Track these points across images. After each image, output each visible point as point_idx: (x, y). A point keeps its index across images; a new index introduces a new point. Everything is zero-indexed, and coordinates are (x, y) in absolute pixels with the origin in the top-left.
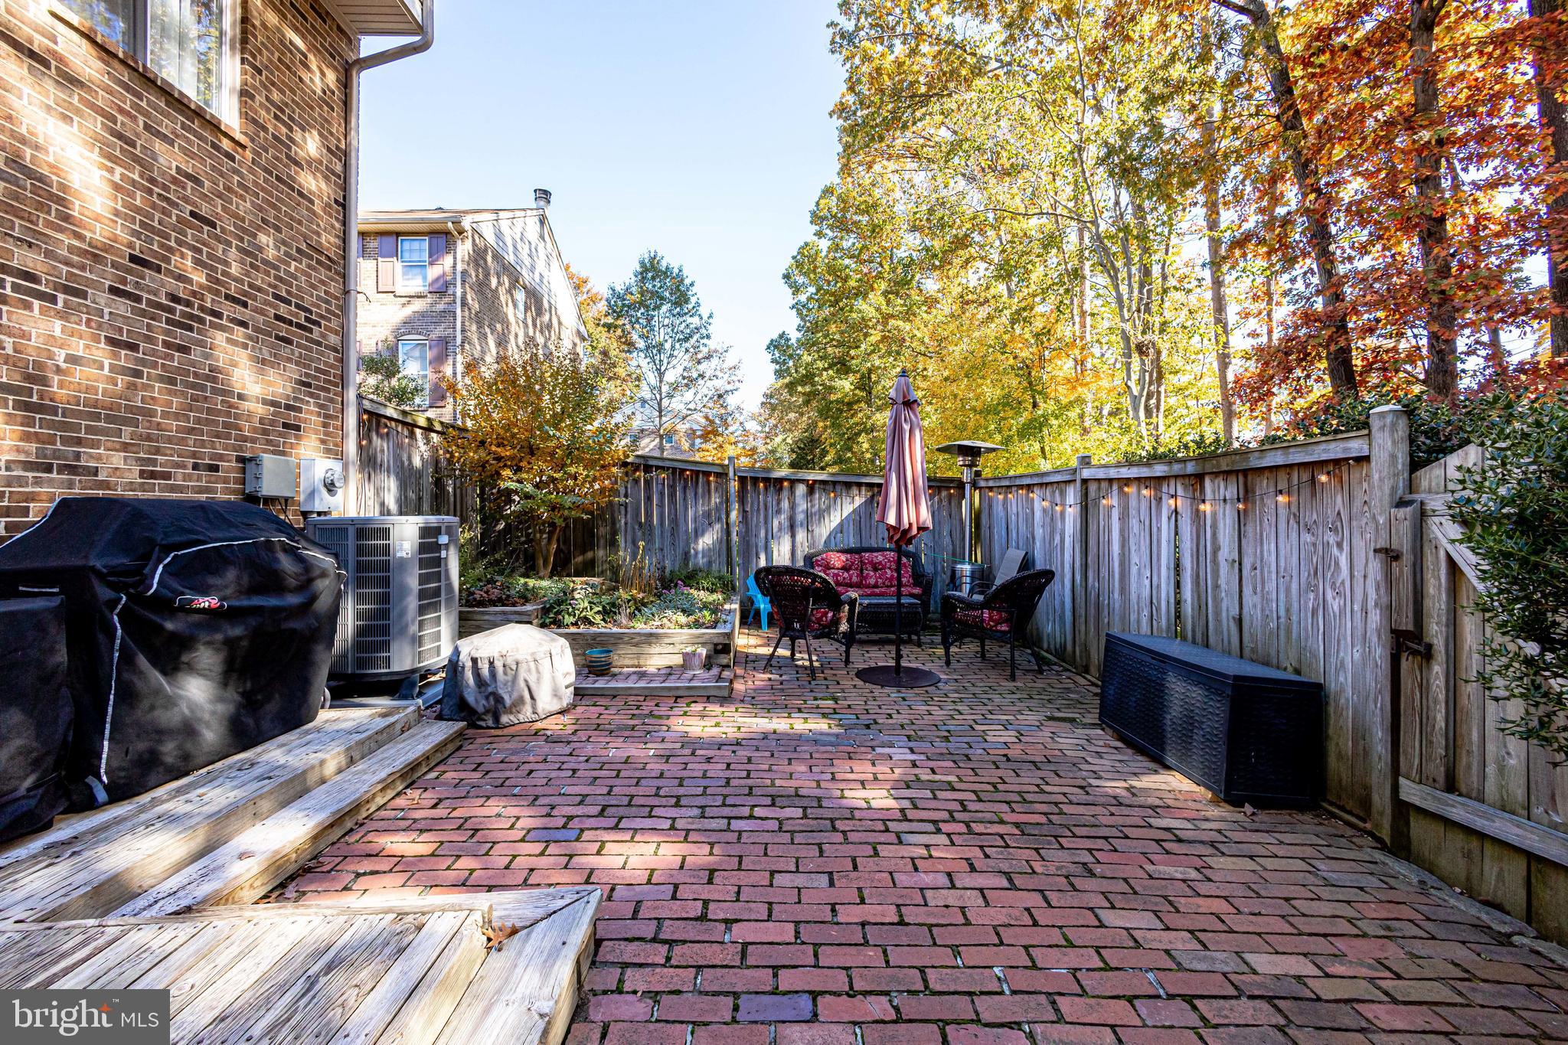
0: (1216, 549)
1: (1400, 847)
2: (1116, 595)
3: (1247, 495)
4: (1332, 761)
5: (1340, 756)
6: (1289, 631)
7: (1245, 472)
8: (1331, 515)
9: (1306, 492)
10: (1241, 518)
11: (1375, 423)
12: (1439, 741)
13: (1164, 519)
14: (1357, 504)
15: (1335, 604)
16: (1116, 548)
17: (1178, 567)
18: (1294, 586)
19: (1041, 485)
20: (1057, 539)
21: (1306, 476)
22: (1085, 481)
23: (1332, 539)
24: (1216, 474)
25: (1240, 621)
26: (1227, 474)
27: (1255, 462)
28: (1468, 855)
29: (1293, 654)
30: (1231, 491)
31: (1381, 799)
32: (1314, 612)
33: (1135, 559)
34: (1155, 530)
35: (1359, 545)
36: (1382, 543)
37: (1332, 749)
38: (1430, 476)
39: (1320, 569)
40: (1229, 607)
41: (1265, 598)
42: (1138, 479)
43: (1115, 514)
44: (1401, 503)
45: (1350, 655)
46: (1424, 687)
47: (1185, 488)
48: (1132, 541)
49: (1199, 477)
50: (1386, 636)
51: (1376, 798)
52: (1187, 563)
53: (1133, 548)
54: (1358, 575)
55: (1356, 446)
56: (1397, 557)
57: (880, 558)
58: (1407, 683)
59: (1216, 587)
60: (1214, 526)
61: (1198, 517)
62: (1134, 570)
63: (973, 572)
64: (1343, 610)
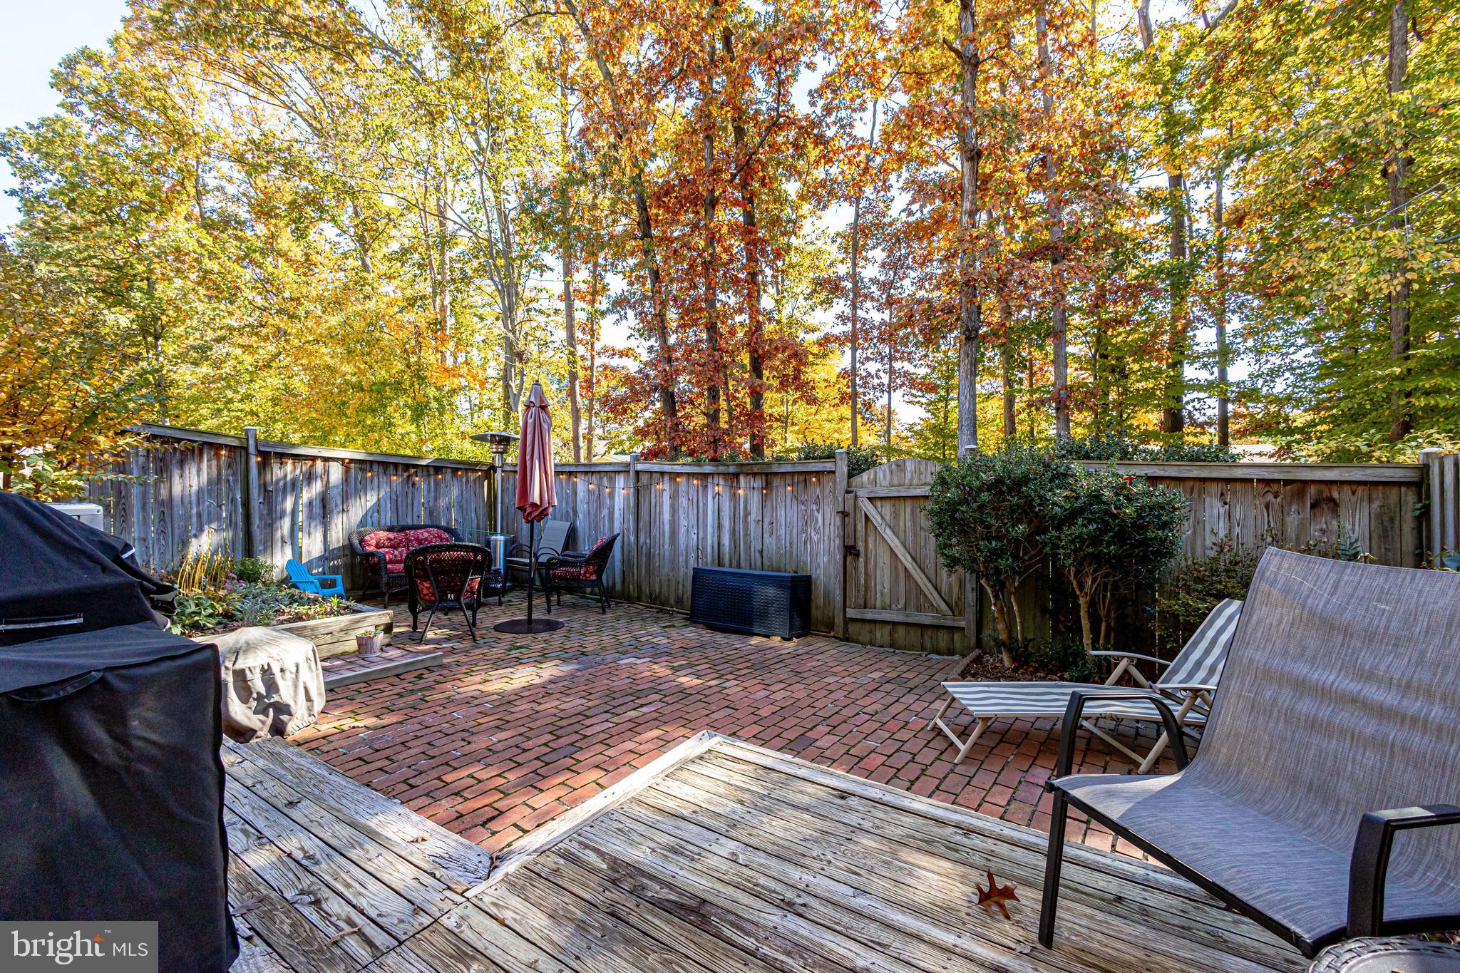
0: (747, 514)
1: (847, 639)
2: (667, 546)
3: (768, 485)
4: (813, 611)
5: (817, 608)
6: (791, 553)
7: (767, 474)
8: (814, 497)
9: (801, 486)
10: (764, 498)
11: (838, 457)
12: (862, 589)
13: (710, 498)
14: (827, 492)
15: (815, 538)
16: (667, 516)
17: (720, 527)
18: (795, 531)
19: (586, 473)
20: (605, 512)
21: (802, 478)
22: (637, 473)
23: (814, 507)
24: (748, 474)
25: (761, 552)
26: (755, 474)
27: (775, 469)
28: (870, 632)
29: (794, 564)
30: (758, 483)
31: (839, 620)
32: (805, 543)
33: (683, 522)
34: (701, 504)
35: (827, 510)
36: (841, 509)
37: (813, 605)
38: (855, 480)
39: (808, 521)
40: (756, 545)
41: (778, 539)
42: (688, 474)
43: (666, 496)
44: (847, 492)
45: (823, 560)
46: (856, 568)
47: (726, 480)
48: (681, 511)
49: (736, 475)
50: (842, 549)
51: (836, 620)
52: (726, 523)
53: (682, 516)
54: (827, 523)
55: (828, 466)
56: (848, 515)
57: (426, 535)
58: (849, 568)
59: (746, 535)
60: (746, 502)
61: (734, 497)
62: (683, 530)
63: (506, 542)
64: (819, 540)
